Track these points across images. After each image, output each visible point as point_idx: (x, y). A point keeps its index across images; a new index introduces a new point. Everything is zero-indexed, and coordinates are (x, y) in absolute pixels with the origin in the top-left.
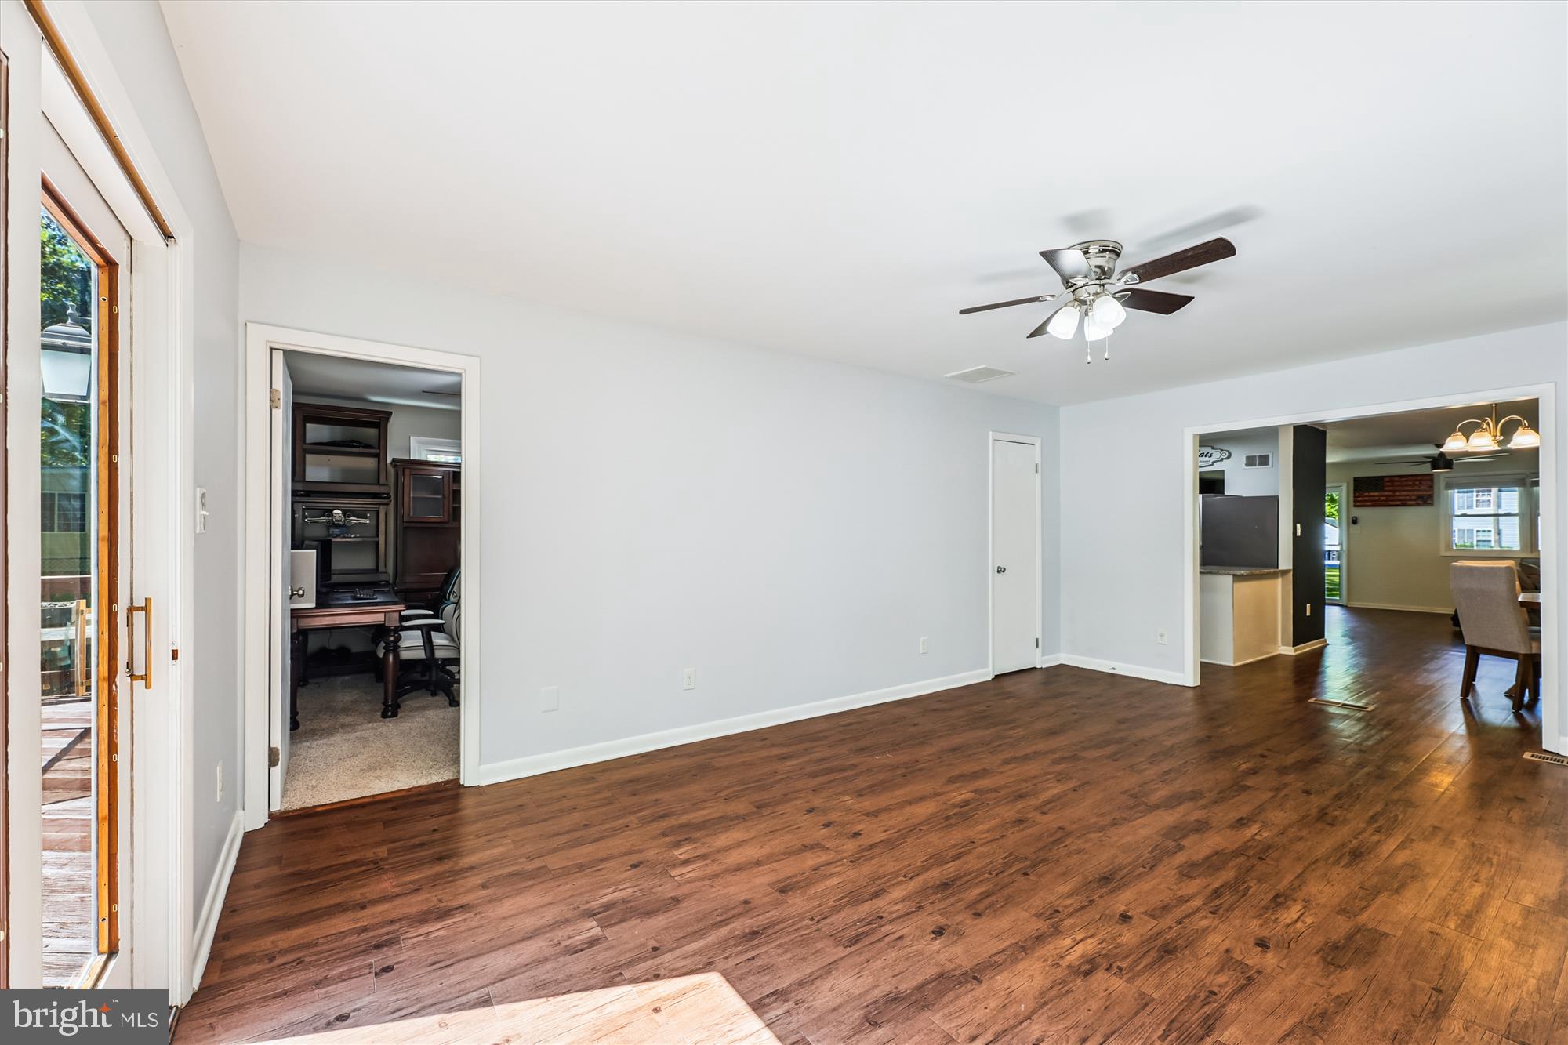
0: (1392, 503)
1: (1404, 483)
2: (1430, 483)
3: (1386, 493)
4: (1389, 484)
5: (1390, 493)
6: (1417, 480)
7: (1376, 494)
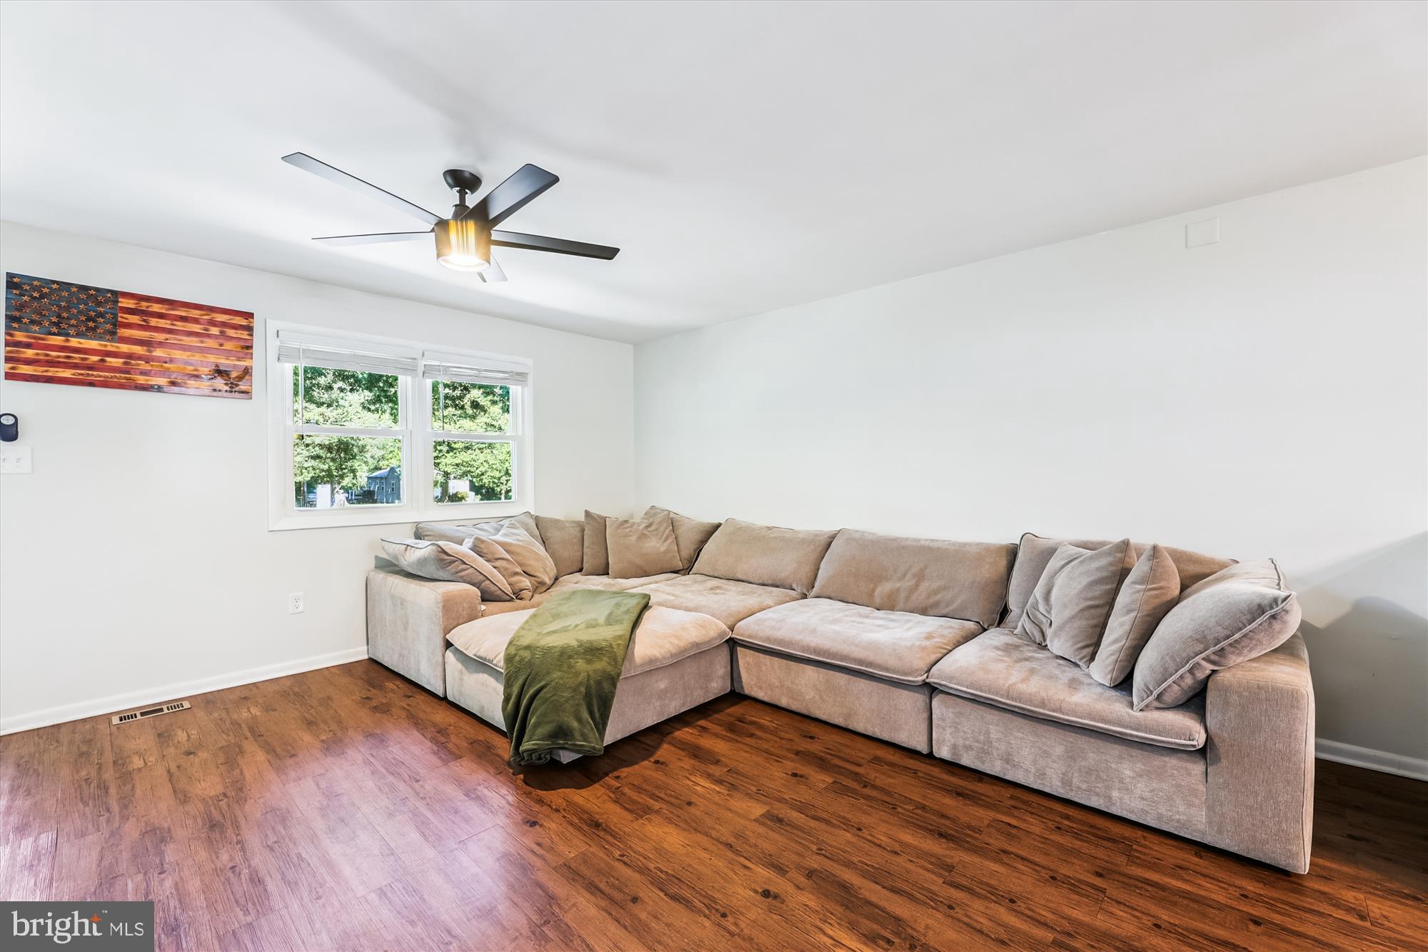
0: (141, 379)
1: (180, 325)
2: (244, 335)
3: (125, 348)
4: (134, 319)
5: (138, 349)
6: (213, 323)
7: (93, 344)
